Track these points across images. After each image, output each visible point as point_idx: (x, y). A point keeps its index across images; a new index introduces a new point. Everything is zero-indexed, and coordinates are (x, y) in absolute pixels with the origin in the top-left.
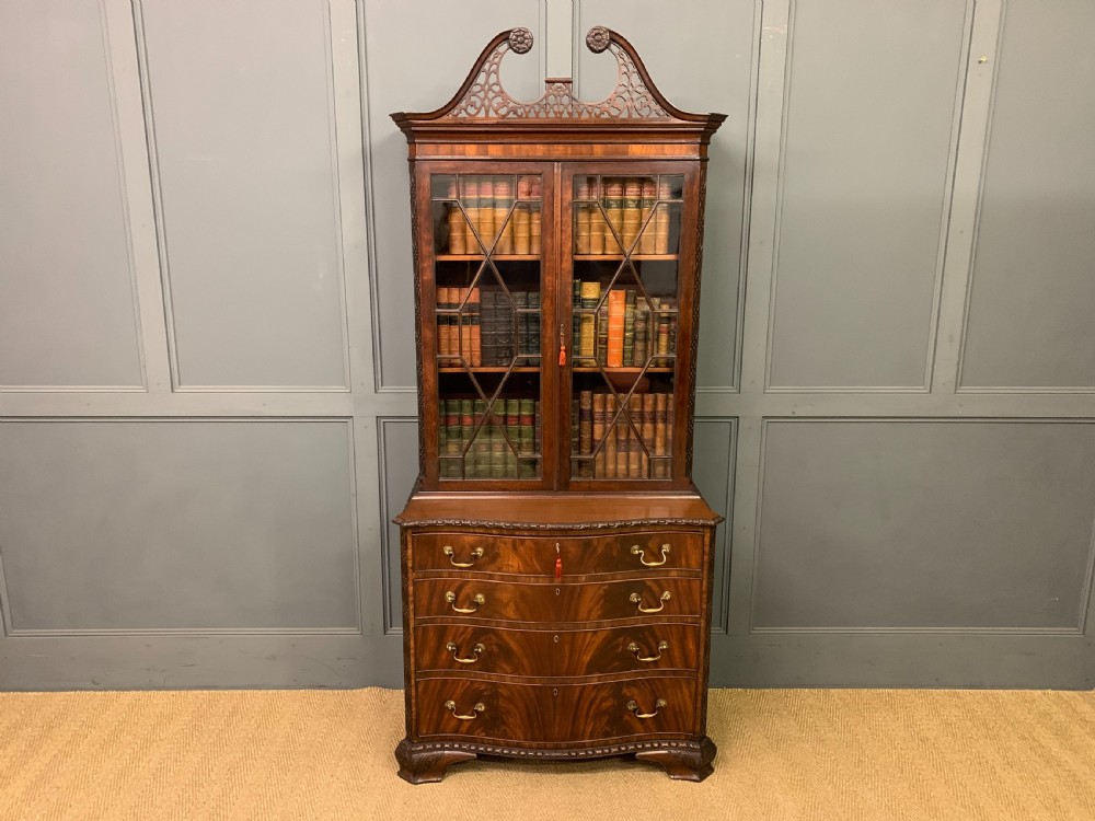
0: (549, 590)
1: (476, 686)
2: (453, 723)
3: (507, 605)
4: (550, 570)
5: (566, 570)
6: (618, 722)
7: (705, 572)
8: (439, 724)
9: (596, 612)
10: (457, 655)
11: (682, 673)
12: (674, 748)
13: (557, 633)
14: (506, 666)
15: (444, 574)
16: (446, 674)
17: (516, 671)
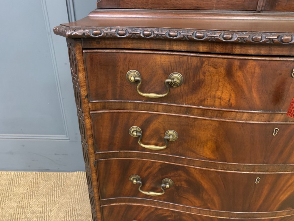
0: (265, 129)
1: (160, 212)
14: (193, 199)
15: (129, 106)
16: (130, 201)
17: (205, 206)
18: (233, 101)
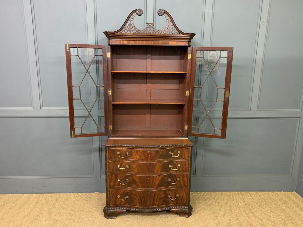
0: (147, 164)
1: (126, 191)
2: (119, 202)
3: (135, 169)
4: (147, 158)
5: (151, 159)
6: (165, 201)
7: (190, 159)
8: (115, 202)
9: (160, 170)
10: (121, 183)
11: (183, 187)
12: (181, 208)
13: (148, 176)
14: (134, 186)
15: (117, 160)
16: (118, 188)
17: (137, 187)
18: (139, 158)
